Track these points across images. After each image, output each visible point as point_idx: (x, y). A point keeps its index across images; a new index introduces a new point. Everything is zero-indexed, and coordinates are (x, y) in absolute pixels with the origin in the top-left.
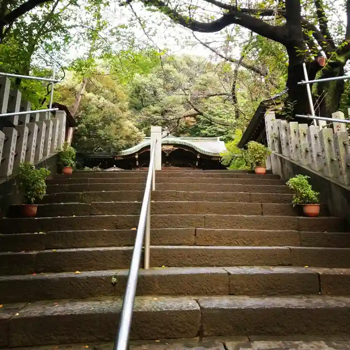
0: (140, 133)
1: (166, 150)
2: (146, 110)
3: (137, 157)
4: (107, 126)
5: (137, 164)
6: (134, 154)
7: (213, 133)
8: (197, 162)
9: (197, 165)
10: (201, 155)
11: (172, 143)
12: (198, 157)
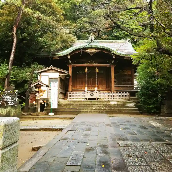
0: (74, 38)
1: (91, 53)
2: (80, 21)
3: (69, 57)
4: (44, 34)
5: (70, 62)
6: (67, 55)
7: (122, 35)
8: (113, 60)
9: (113, 62)
10: (116, 56)
11: (95, 47)
12: (114, 57)
